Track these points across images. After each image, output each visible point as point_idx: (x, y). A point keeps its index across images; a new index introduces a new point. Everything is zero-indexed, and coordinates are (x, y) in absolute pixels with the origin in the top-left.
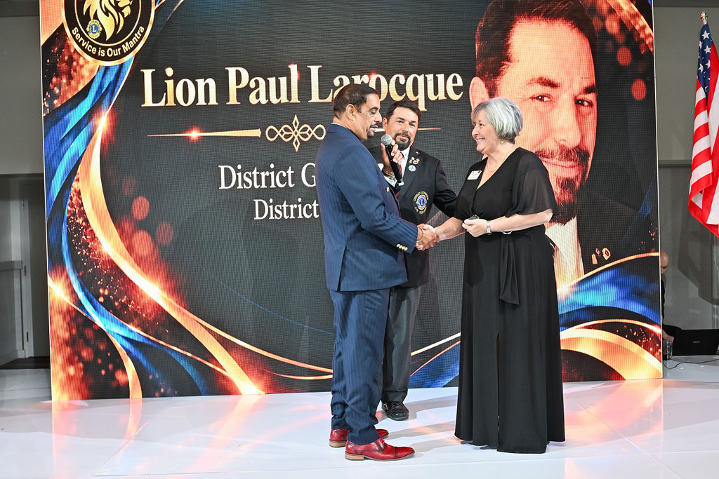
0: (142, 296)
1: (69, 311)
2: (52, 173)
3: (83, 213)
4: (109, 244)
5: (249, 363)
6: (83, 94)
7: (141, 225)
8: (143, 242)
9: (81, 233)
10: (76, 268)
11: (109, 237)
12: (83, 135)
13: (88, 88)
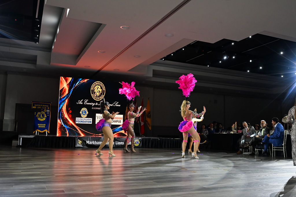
0: (70, 122)
1: (60, 124)
2: (60, 106)
3: (63, 112)
4: (66, 116)
5: (83, 132)
6: (64, 97)
7: (70, 114)
8: (70, 116)
9: (62, 114)
10: (61, 118)
11: (66, 115)
12: (64, 102)
13: (65, 96)
